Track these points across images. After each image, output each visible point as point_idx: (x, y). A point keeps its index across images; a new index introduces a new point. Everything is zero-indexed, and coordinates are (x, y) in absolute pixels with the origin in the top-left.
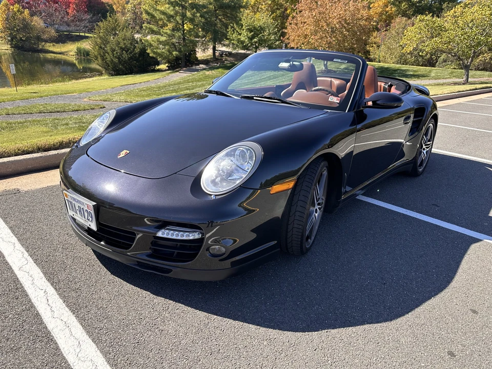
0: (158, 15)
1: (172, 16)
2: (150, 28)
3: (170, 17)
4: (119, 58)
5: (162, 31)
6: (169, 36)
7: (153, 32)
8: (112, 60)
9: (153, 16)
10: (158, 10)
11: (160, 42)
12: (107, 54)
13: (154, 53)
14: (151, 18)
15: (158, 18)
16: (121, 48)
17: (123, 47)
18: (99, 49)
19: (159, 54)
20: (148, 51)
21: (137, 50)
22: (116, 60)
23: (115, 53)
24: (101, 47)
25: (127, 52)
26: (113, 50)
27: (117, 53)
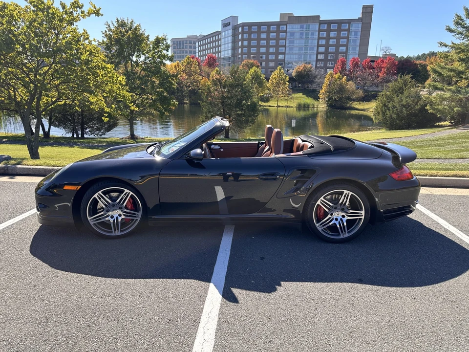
0: (445, 73)
1: (462, 73)
2: (434, 86)
3: (459, 74)
4: (398, 114)
5: (446, 88)
6: (453, 92)
7: (436, 89)
8: (391, 115)
9: (440, 74)
10: (446, 68)
11: (443, 98)
12: (387, 111)
13: (434, 109)
14: (438, 76)
15: (445, 75)
16: (402, 105)
17: (405, 104)
18: (382, 107)
19: (439, 111)
20: (428, 107)
21: (418, 107)
22: (395, 116)
23: (395, 109)
24: (385, 105)
25: (406, 108)
26: (394, 107)
27: (397, 110)
